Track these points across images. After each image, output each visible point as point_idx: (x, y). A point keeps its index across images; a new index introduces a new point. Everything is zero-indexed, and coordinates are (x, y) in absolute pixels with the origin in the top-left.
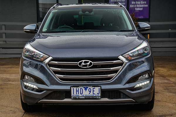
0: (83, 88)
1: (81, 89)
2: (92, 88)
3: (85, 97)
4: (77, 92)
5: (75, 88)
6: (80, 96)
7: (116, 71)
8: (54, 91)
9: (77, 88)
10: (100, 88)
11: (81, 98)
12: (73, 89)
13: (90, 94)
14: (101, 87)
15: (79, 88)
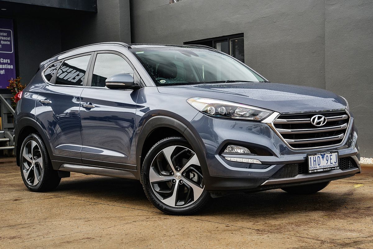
0: (320, 156)
1: (319, 158)
2: (329, 155)
3: (323, 169)
4: (315, 162)
5: (312, 157)
6: (318, 168)
7: (344, 131)
8: (287, 164)
9: (315, 157)
10: (336, 153)
11: (318, 171)
12: (310, 158)
13: (328, 164)
14: (338, 152)
15: (317, 156)
